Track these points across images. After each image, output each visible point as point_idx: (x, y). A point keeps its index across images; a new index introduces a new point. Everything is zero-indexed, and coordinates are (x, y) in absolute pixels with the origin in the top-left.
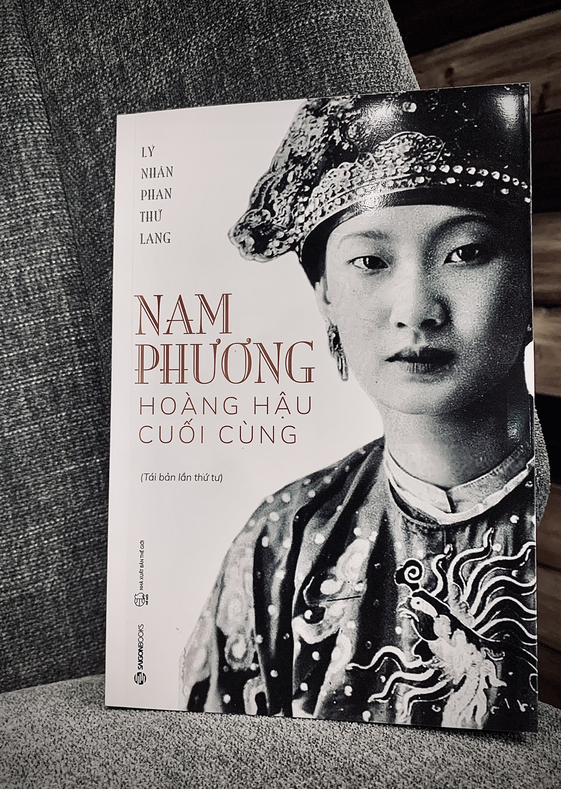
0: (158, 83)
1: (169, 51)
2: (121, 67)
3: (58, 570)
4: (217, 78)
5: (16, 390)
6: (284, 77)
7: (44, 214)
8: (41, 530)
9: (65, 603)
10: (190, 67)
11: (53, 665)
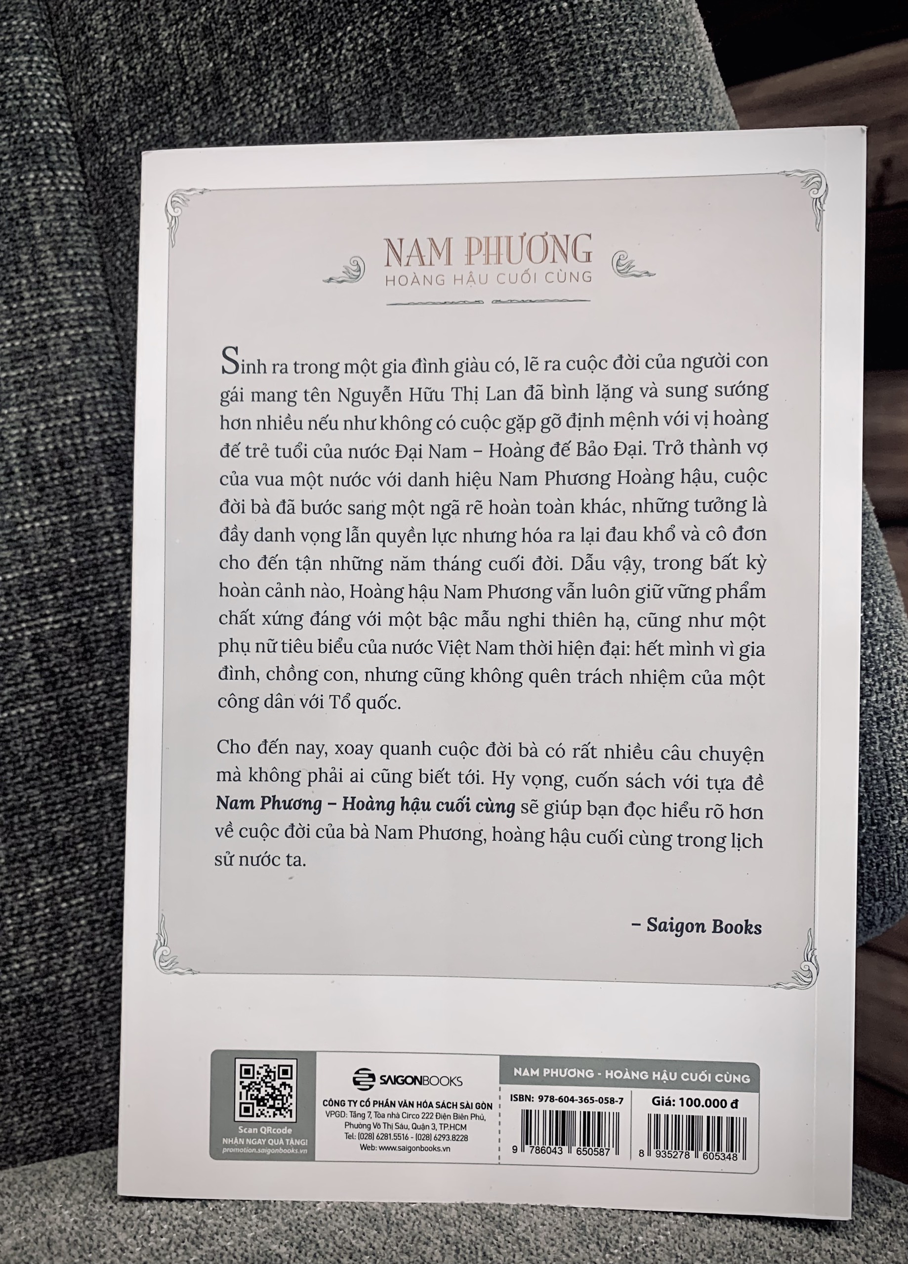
0: (282, 108)
1: (305, 51)
2: (217, 77)
3: (85, 954)
4: (389, 100)
5: (16, 638)
6: (511, 102)
7: (72, 332)
8: (57, 884)
9: (96, 1011)
10: (340, 81)
11: (73, 1120)
